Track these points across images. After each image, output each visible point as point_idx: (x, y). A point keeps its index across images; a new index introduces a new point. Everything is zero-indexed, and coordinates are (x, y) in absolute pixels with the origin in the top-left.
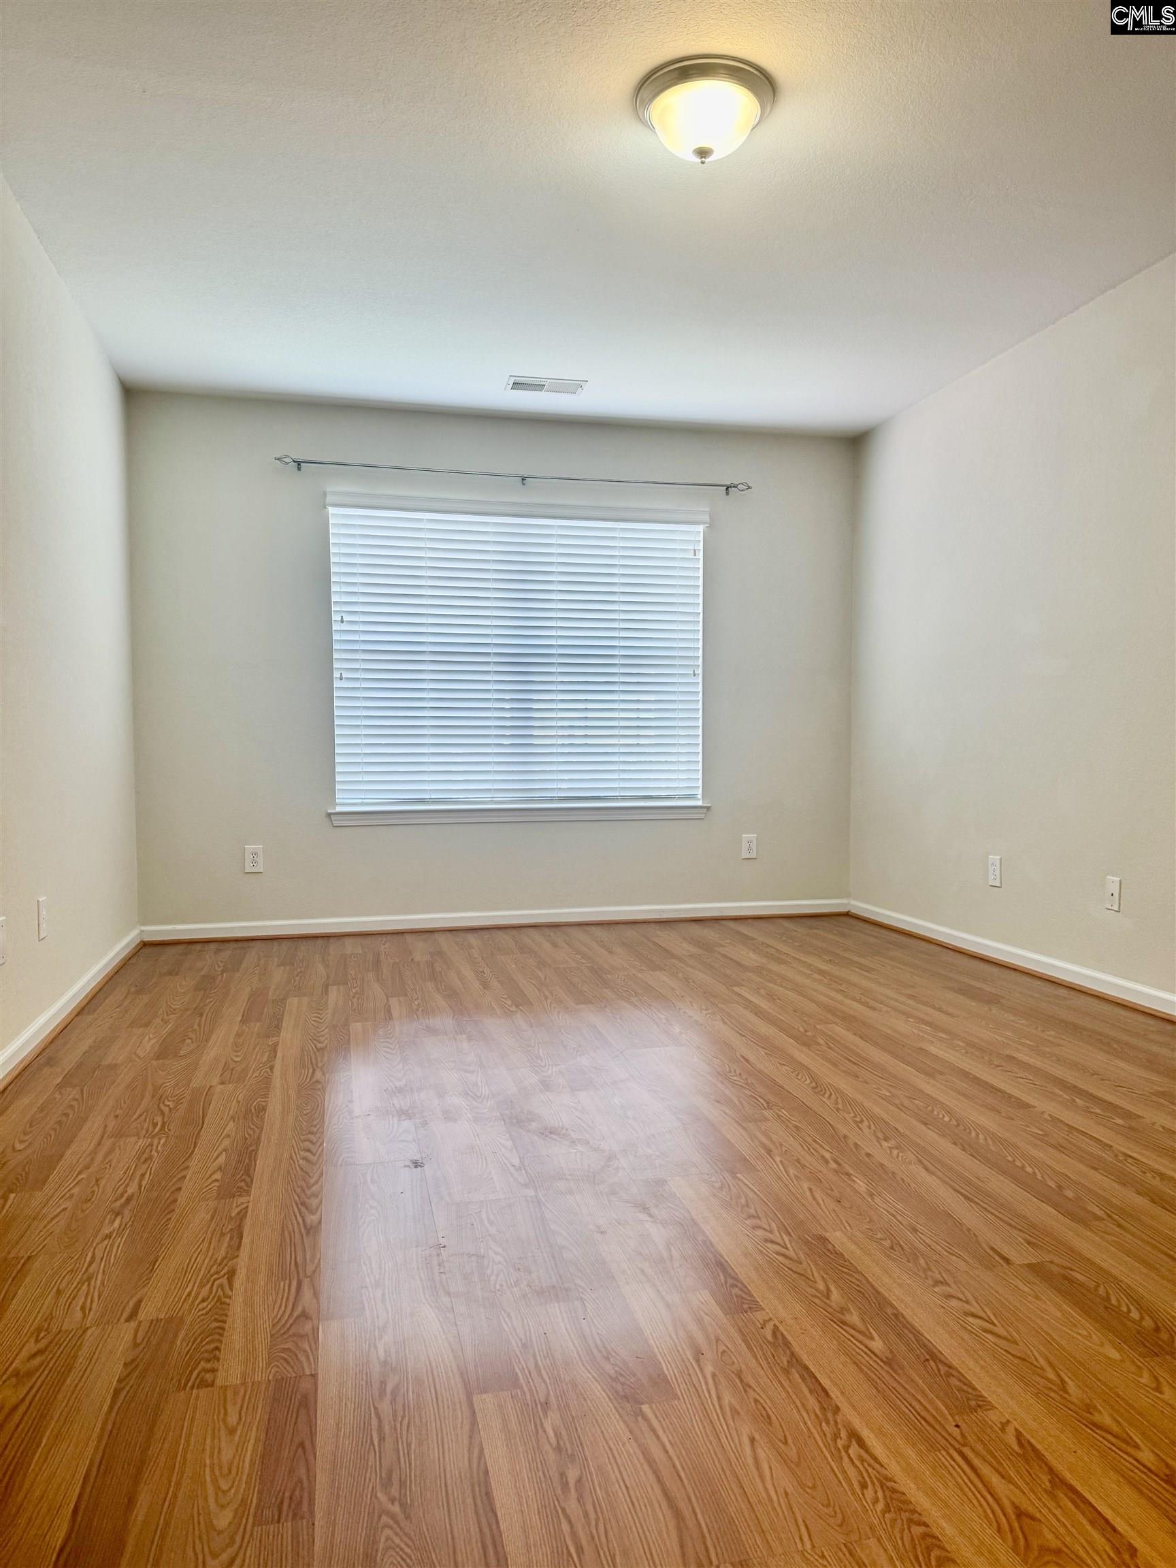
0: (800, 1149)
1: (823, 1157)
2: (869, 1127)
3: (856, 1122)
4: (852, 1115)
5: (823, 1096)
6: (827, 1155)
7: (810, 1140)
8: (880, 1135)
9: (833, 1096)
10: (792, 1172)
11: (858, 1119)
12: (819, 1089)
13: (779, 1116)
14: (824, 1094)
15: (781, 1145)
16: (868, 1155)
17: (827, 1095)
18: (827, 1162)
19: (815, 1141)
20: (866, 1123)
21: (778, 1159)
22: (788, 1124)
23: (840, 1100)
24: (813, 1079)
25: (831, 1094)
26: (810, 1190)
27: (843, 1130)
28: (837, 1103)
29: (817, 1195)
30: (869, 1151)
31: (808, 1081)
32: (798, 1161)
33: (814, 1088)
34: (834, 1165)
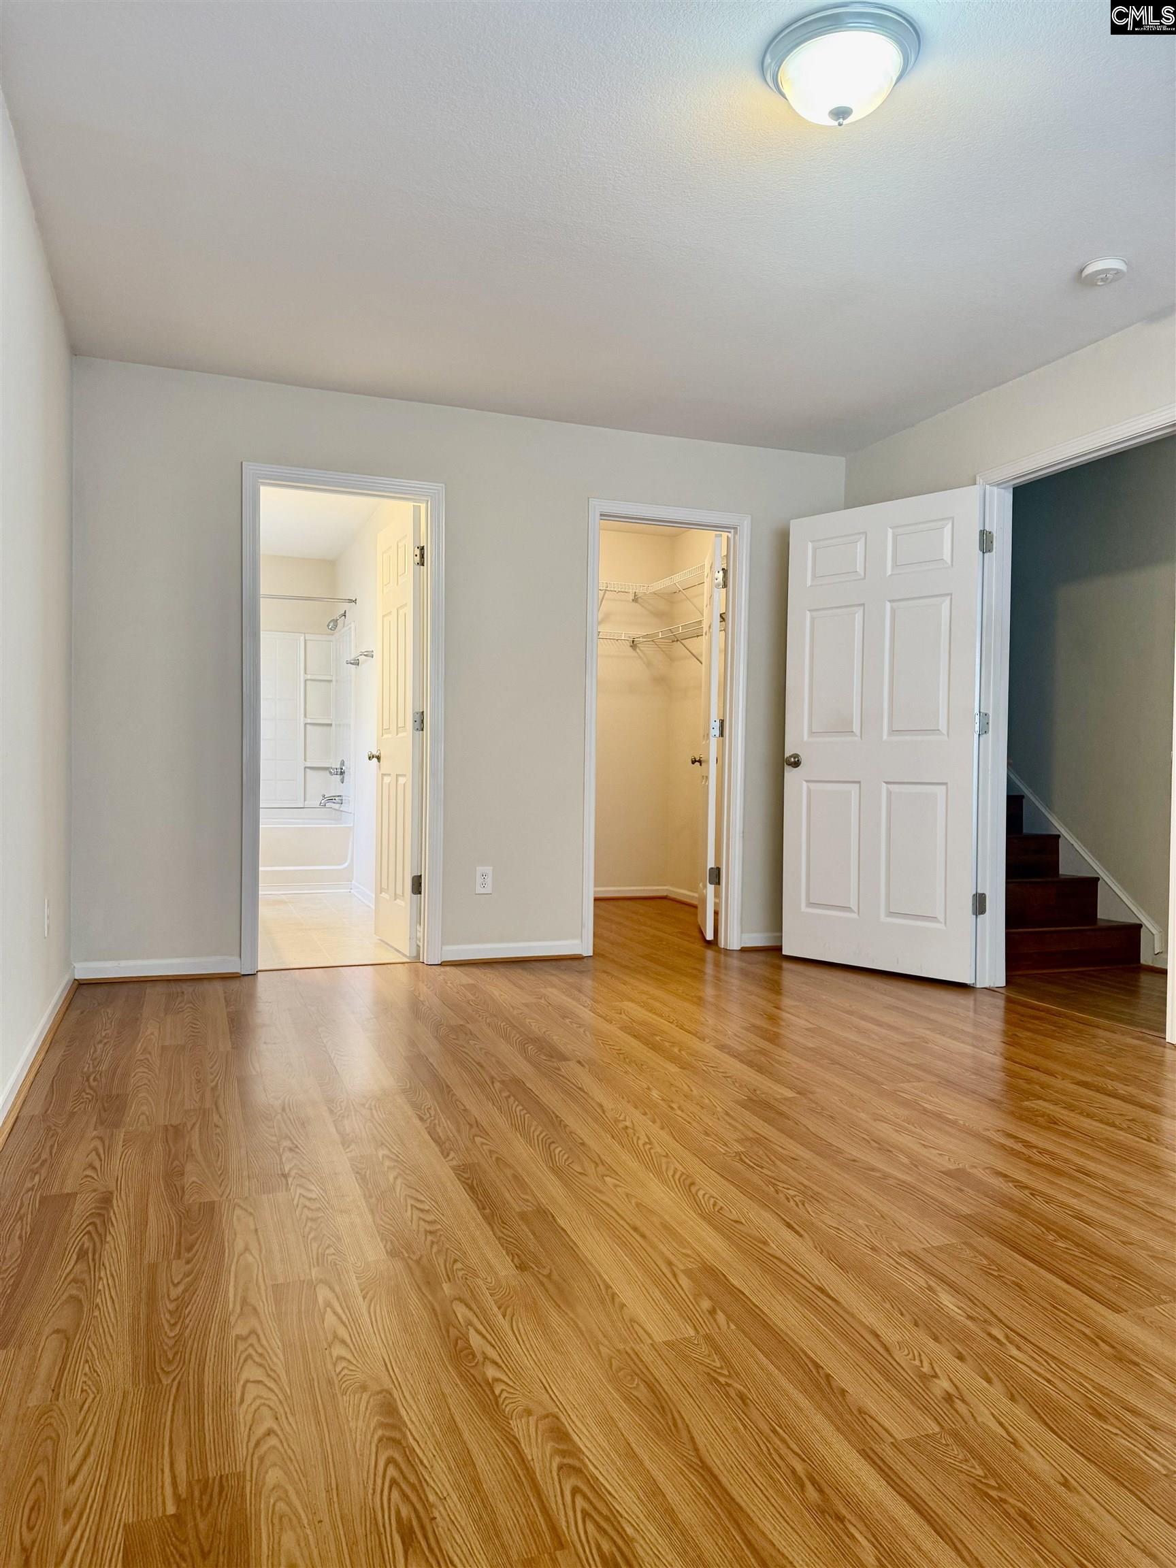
0: (702, 1117)
1: (682, 1111)
2: (638, 1138)
3: (650, 1143)
4: (652, 1151)
5: (683, 1173)
6: (679, 1112)
7: (694, 1124)
8: (630, 1131)
9: (670, 1173)
10: (707, 1101)
11: (648, 1146)
12: (687, 1182)
13: (726, 1145)
14: (681, 1175)
15: (718, 1119)
16: (645, 1114)
17: (678, 1174)
18: (680, 1108)
19: (689, 1123)
20: (641, 1143)
21: (719, 1109)
22: (716, 1138)
23: (664, 1166)
24: (694, 1197)
25: (673, 1176)
26: (692, 1091)
27: (664, 1135)
28: (668, 1163)
29: (686, 1087)
30: (644, 1117)
31: (701, 1193)
32: (702, 1108)
33: (693, 1184)
34: (674, 1106)
